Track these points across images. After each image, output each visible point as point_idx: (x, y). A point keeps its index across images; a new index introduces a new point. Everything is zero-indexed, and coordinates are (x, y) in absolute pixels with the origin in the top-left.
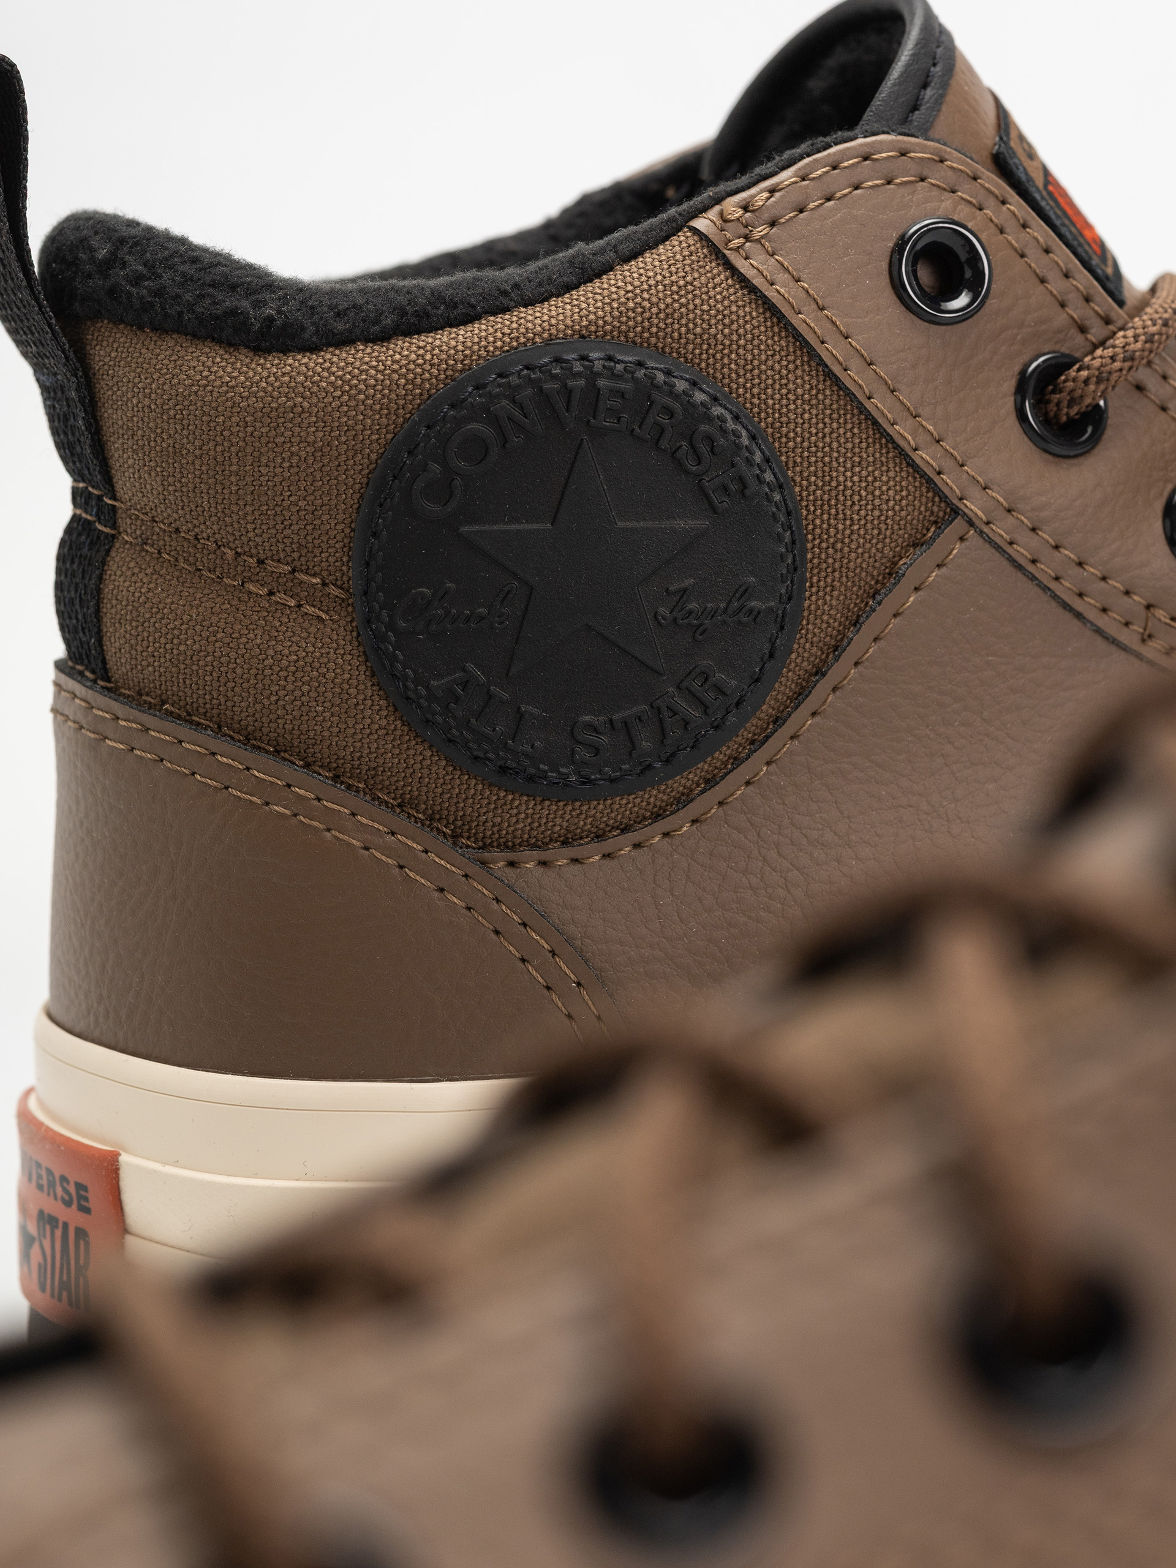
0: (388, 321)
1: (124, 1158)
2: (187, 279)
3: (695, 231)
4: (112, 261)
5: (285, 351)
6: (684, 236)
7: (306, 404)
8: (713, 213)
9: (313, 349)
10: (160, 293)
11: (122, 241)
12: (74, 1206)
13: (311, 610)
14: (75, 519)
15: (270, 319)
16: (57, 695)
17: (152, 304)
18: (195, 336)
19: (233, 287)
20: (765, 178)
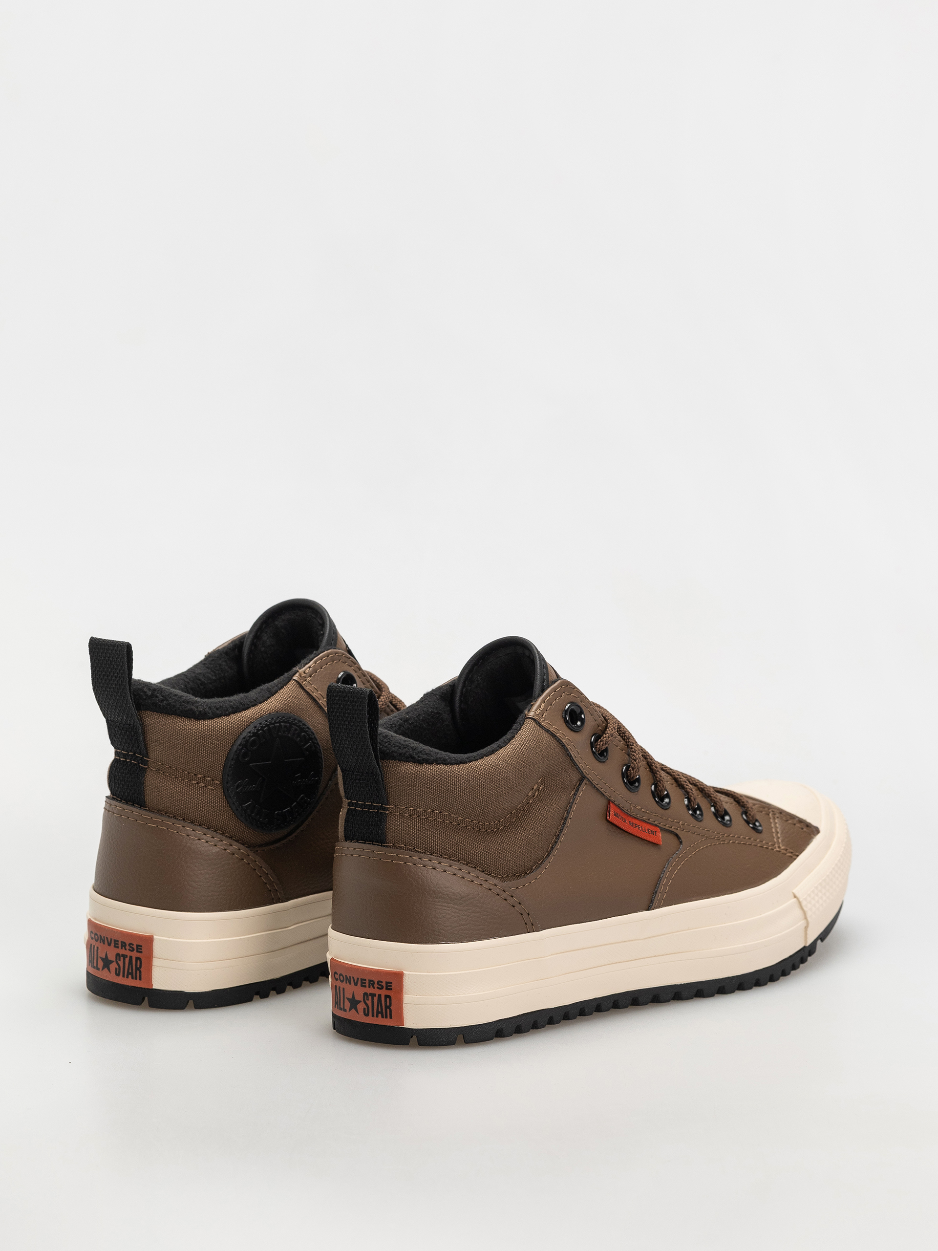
0: (230, 710)
1: (155, 937)
2: (176, 701)
3: (294, 680)
4: (152, 695)
5: (204, 719)
6: (292, 682)
7: (212, 734)
8: (297, 675)
9: (212, 718)
10: (169, 704)
11: (154, 690)
12: (135, 951)
13: (210, 787)
14: (115, 759)
15: (200, 711)
16: (106, 805)
17: (167, 708)
18: (179, 715)
19: (188, 702)
20: (307, 664)
